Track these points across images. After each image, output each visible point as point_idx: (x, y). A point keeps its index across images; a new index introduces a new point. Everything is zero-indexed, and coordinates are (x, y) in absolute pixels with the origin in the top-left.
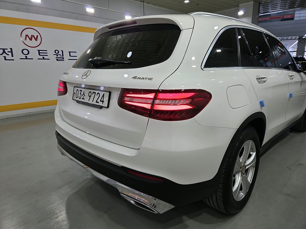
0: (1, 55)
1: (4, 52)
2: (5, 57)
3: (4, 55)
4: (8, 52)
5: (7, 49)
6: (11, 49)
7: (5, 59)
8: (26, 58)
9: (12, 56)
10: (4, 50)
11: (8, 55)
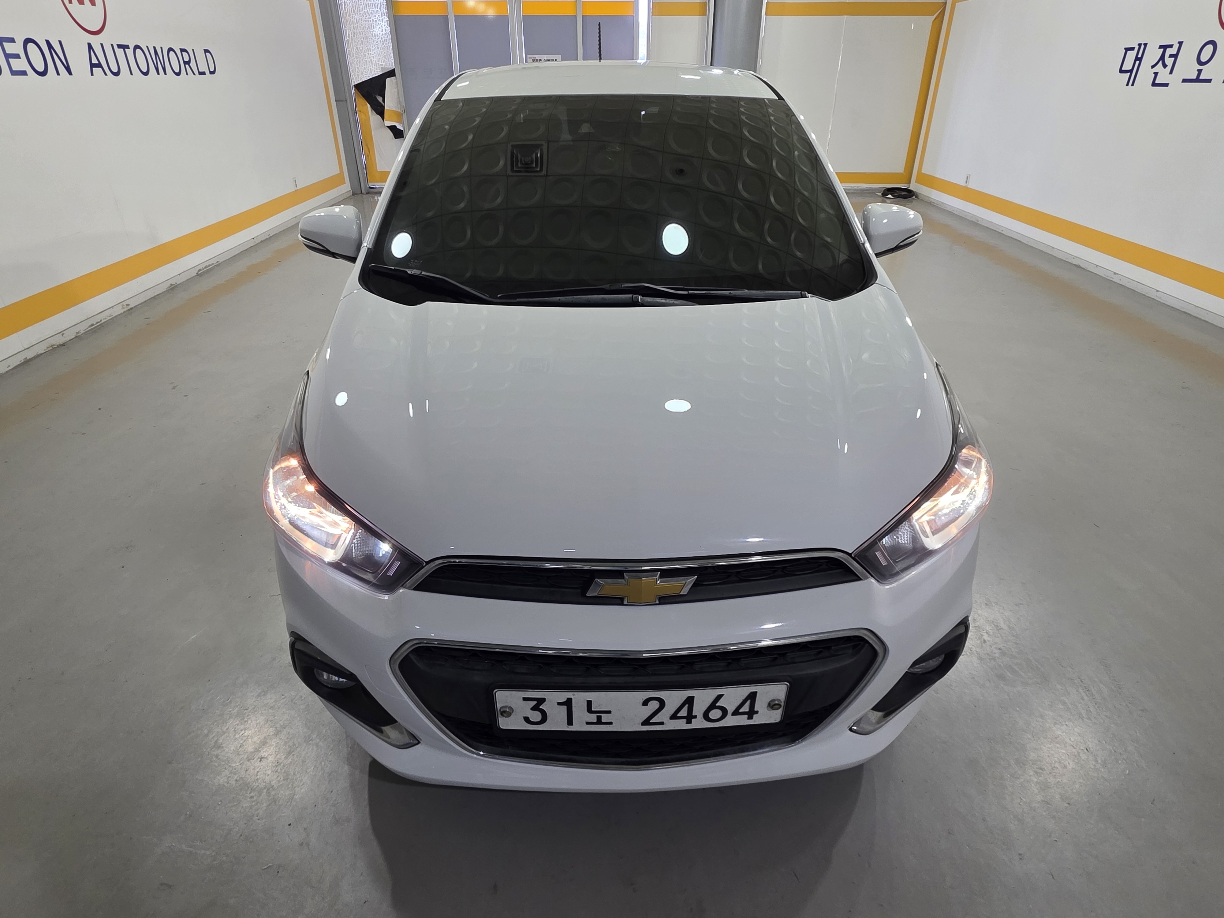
0: (1153, 67)
1: (1162, 58)
2: (1156, 74)
3: (1159, 67)
4: (1171, 56)
5: (1171, 46)
6: (1181, 43)
7: (1154, 84)
8: (1198, 80)
9: (1171, 73)
10: (1165, 47)
11: (1165, 66)
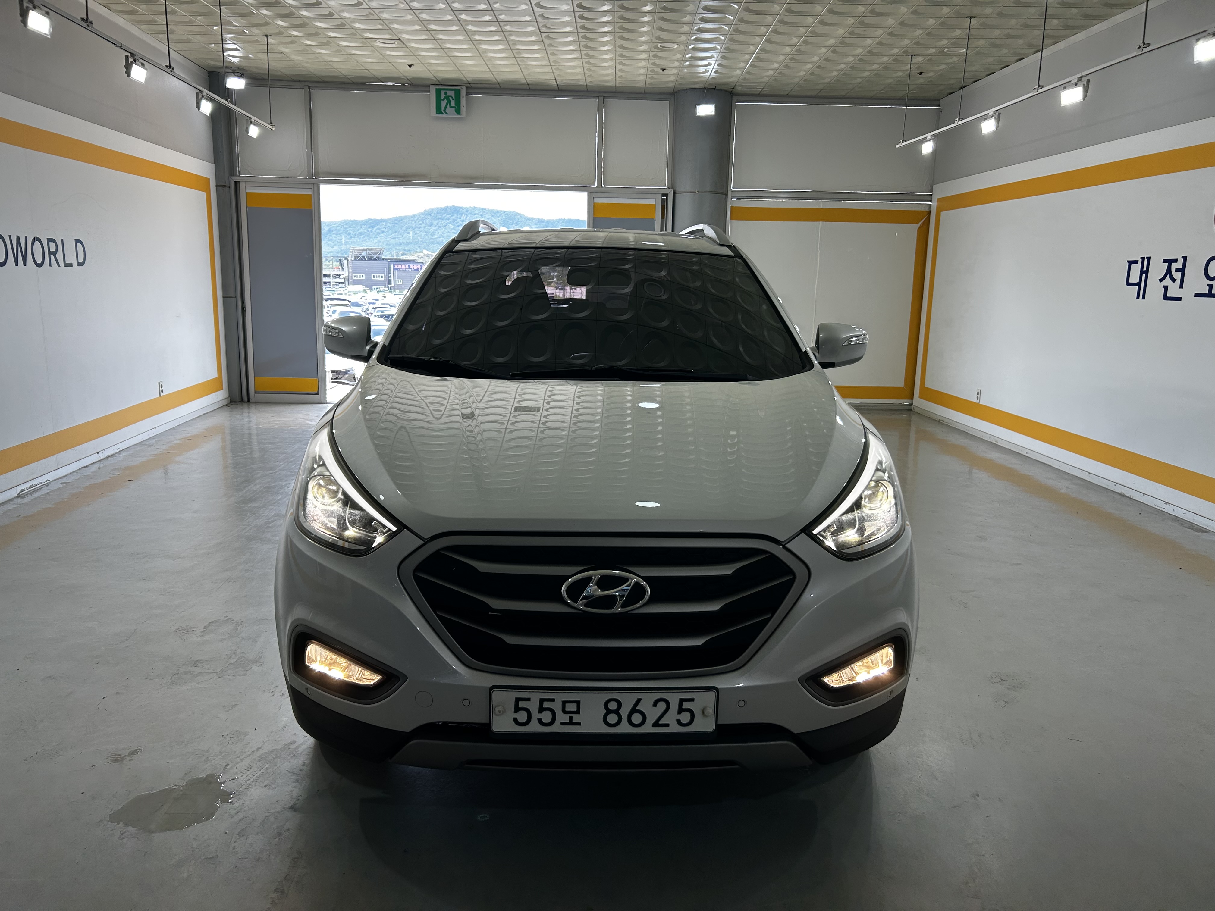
0: (1161, 280)
1: (1169, 272)
2: (1166, 288)
3: (1168, 281)
4: (1177, 270)
5: (1176, 261)
6: (1185, 258)
7: (1166, 298)
8: (1210, 295)
9: (1181, 286)
10: (1170, 262)
11: (1174, 280)
